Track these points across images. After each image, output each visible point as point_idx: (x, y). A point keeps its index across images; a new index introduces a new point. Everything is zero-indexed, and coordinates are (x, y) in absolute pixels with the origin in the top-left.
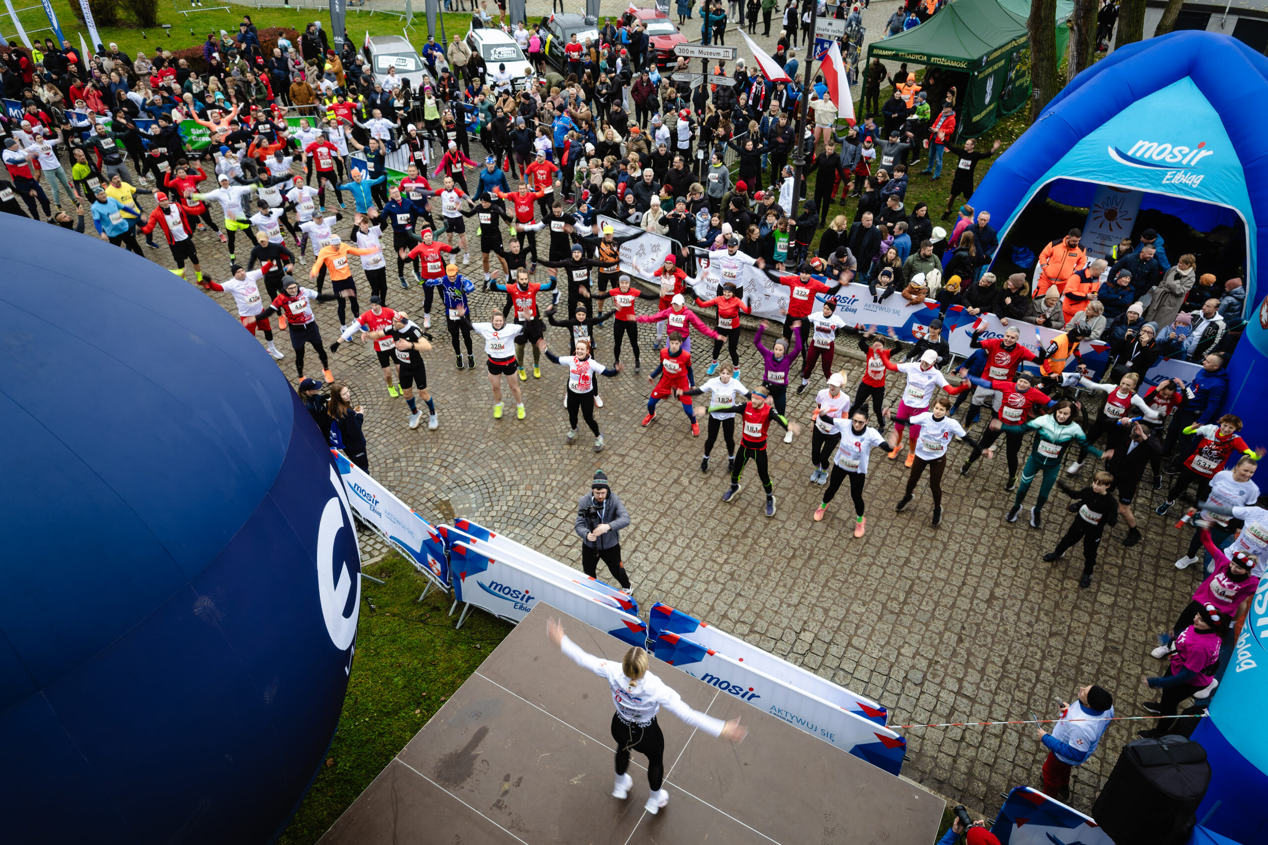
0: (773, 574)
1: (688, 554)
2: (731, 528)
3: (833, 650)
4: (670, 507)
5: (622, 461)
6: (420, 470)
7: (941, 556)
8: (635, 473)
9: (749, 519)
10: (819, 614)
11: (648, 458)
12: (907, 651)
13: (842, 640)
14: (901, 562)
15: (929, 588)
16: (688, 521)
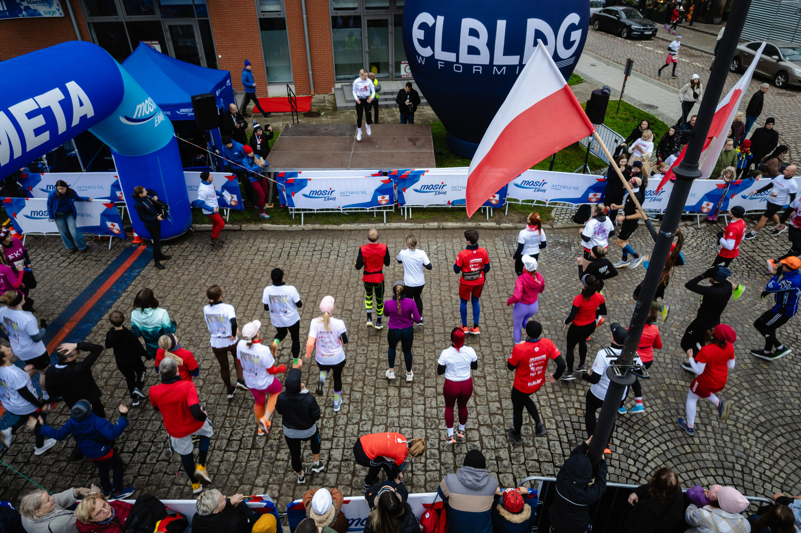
3: (318, 256)
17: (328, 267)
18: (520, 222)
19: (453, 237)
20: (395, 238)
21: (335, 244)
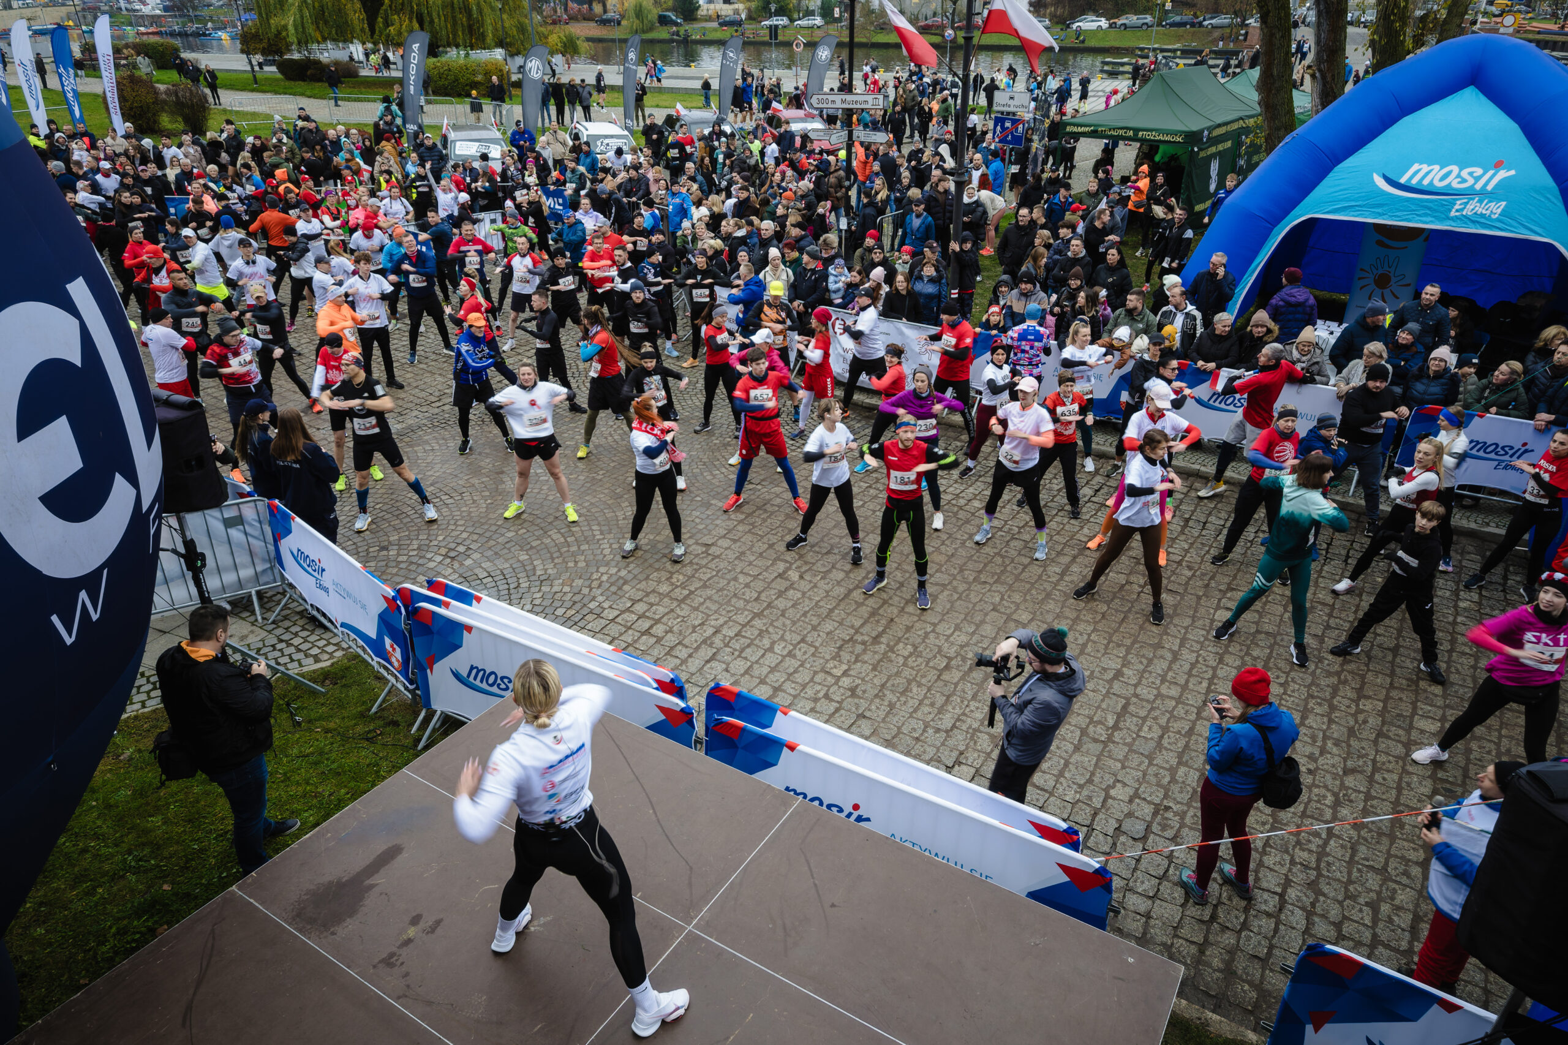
0: (915, 690)
1: (791, 664)
2: (857, 632)
4: (769, 606)
5: (706, 552)
6: (414, 560)
7: (1170, 668)
8: (722, 565)
9: (884, 622)
11: (744, 548)
14: (1110, 675)
15: (1152, 709)
16: (794, 623)
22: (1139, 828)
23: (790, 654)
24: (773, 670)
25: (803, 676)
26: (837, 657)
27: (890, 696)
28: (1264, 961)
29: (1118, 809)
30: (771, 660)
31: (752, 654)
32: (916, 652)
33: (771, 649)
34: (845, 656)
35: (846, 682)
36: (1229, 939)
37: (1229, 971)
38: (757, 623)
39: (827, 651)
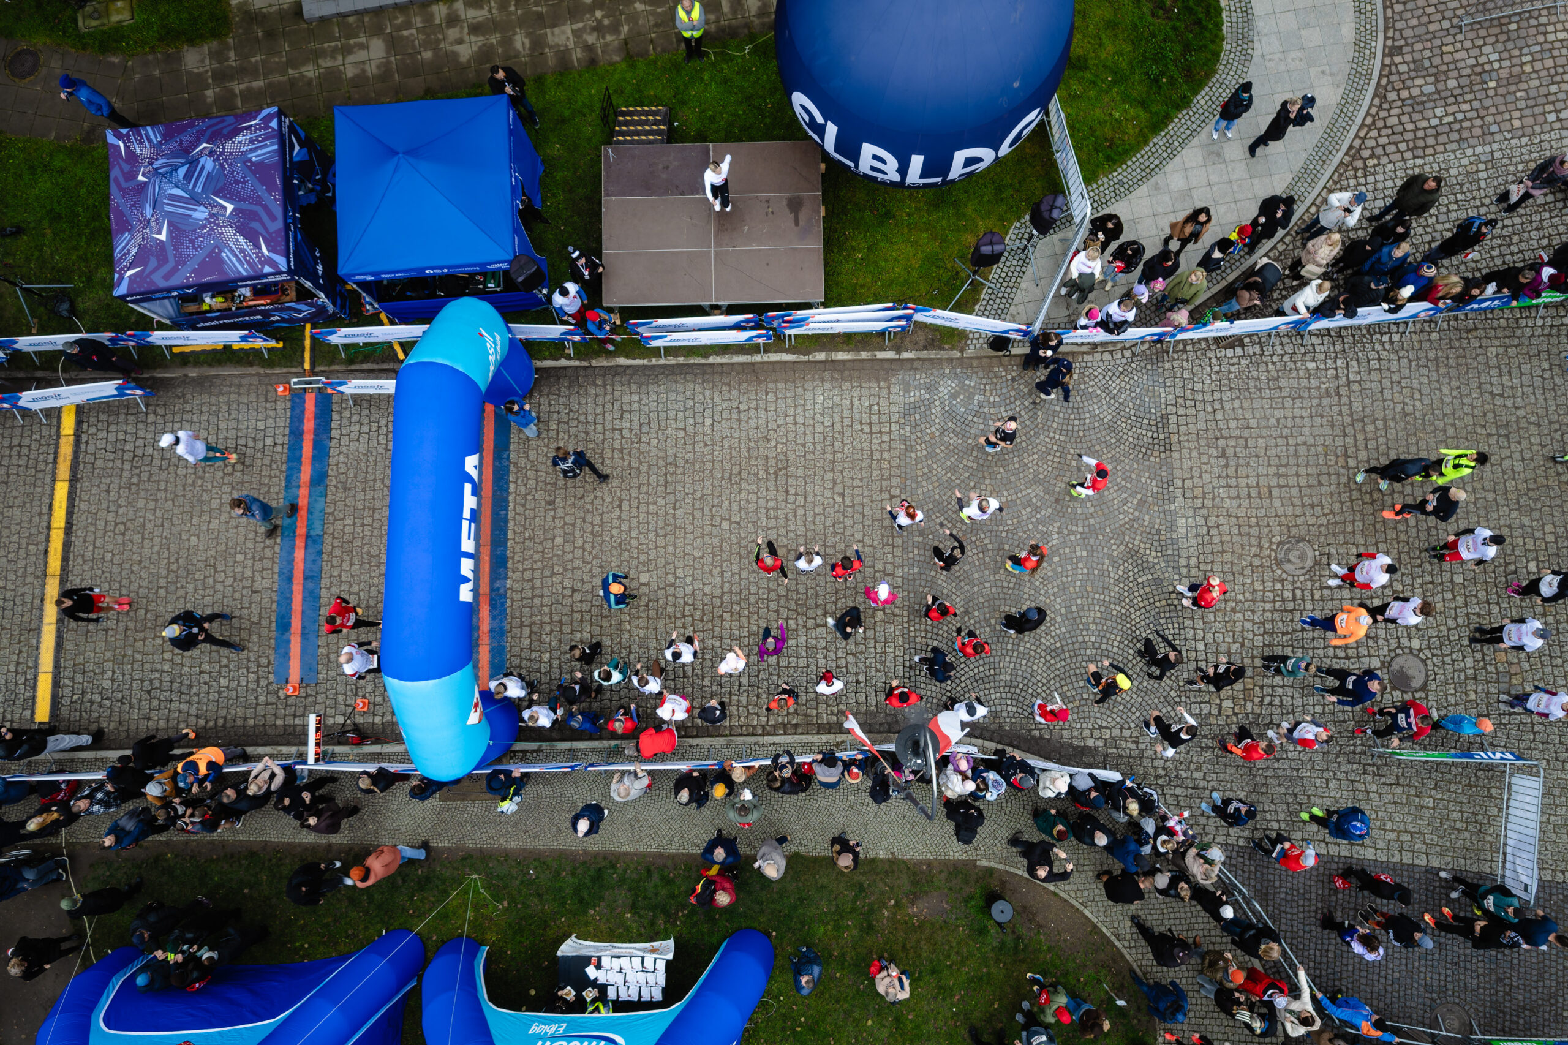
0: (746, 453)
1: (800, 441)
3: (691, 421)
4: (833, 470)
8: (874, 487)
10: (707, 439)
12: (654, 442)
13: (690, 429)
15: (656, 493)
17: (706, 445)
18: (925, 348)
19: (843, 379)
20: (775, 382)
21: (707, 393)
22: (645, 429)
23: (804, 446)
24: (805, 433)
25: (791, 436)
26: (785, 455)
27: (752, 445)
28: (596, 396)
29: (653, 435)
30: (809, 438)
31: (819, 438)
32: (756, 475)
33: (814, 444)
34: (782, 457)
35: (773, 443)
36: (607, 398)
37: (604, 386)
38: (831, 457)
39: (791, 456)
